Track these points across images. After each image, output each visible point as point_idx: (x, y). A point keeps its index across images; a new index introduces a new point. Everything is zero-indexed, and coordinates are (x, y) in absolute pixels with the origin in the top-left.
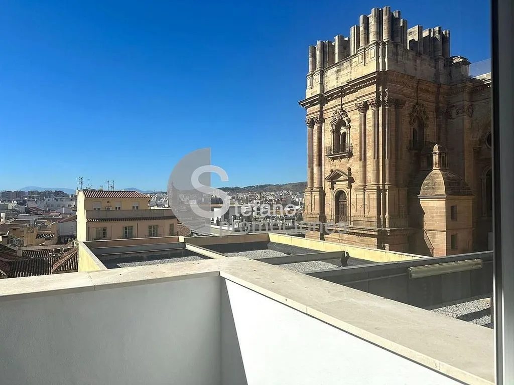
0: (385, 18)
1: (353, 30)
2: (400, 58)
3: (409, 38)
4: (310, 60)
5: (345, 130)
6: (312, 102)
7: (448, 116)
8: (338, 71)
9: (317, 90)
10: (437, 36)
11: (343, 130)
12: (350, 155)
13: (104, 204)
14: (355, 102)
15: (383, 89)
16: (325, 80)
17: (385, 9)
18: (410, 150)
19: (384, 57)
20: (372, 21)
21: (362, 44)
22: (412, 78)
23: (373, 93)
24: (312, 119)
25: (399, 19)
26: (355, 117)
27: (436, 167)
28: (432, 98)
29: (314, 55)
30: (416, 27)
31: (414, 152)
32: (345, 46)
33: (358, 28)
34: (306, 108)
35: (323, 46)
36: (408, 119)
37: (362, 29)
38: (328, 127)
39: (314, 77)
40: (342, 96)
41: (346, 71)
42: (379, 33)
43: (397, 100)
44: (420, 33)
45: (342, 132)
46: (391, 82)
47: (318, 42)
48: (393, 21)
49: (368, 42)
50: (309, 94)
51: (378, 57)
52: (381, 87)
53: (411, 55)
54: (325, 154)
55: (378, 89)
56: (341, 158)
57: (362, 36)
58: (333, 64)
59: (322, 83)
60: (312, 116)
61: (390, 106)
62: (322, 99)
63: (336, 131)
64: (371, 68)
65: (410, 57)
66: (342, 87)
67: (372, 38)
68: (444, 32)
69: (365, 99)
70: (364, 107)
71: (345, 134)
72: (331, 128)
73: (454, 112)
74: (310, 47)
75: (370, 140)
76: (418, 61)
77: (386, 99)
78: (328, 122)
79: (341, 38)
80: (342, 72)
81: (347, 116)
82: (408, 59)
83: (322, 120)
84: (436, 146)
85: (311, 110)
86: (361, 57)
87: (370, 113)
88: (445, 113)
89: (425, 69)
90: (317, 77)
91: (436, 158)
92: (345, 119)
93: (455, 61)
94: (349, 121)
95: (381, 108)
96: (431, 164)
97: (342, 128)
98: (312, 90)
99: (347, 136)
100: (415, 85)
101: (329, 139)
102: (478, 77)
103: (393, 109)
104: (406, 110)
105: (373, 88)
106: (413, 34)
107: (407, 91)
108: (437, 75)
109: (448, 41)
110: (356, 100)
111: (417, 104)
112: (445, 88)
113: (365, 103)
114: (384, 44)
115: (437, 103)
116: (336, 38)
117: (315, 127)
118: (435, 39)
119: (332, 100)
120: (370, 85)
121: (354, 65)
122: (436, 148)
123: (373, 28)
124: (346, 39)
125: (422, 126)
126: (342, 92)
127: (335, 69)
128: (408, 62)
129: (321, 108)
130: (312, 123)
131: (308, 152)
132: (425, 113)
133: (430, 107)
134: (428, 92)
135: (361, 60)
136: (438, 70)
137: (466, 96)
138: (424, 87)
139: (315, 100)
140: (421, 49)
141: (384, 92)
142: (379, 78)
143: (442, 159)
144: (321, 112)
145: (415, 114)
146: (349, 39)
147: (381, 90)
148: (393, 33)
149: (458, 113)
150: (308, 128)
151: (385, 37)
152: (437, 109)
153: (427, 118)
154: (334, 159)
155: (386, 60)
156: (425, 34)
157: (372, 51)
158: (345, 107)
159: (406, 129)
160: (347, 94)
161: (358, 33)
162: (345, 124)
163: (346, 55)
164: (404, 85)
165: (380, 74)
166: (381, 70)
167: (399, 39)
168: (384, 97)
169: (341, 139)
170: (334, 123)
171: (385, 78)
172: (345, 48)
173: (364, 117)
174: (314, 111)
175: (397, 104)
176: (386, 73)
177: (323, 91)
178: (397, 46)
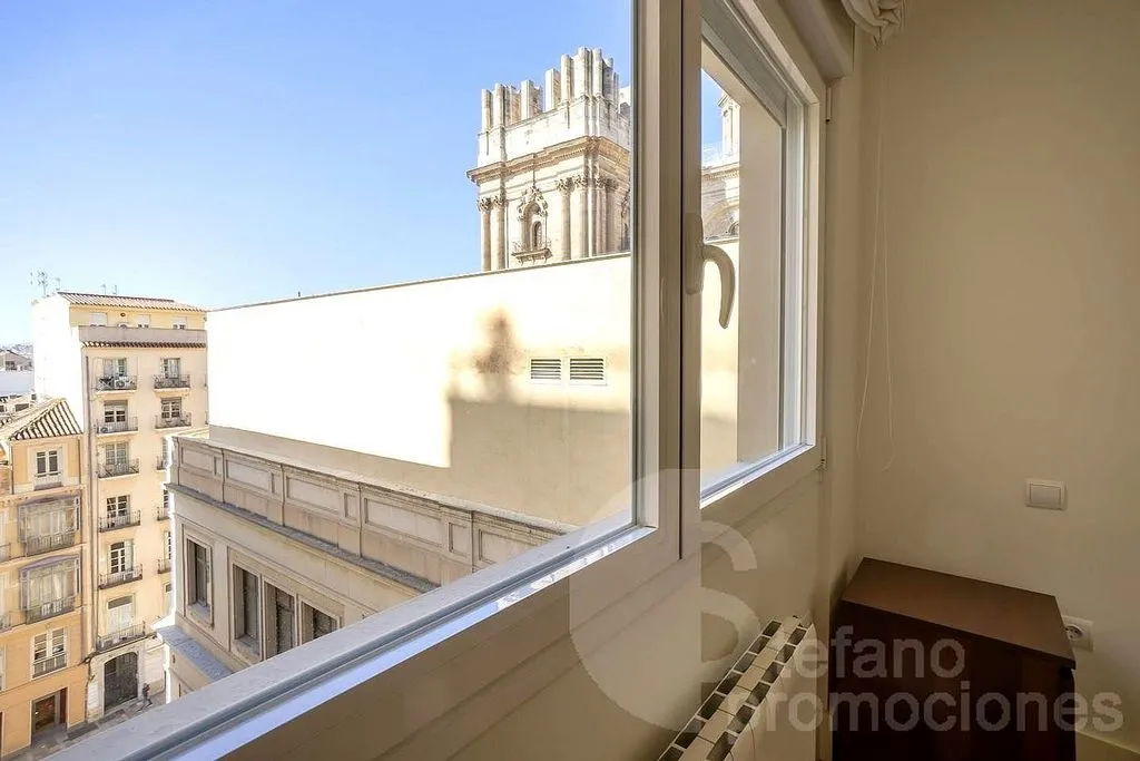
0: (596, 64)
1: (549, 75)
2: (612, 122)
3: (621, 101)
4: (485, 111)
5: (539, 219)
6: (488, 174)
8: (528, 132)
9: (495, 156)
11: (535, 218)
12: (548, 254)
13: (115, 319)
14: (554, 179)
15: (594, 162)
16: (508, 144)
17: (595, 52)
19: (594, 117)
20: (578, 65)
21: (564, 95)
23: (581, 167)
24: (488, 200)
25: (610, 69)
26: (554, 200)
29: (490, 104)
32: (536, 97)
33: (557, 73)
34: (479, 183)
35: (504, 92)
36: (620, 209)
37: (563, 74)
38: (513, 213)
39: (491, 138)
40: (535, 168)
42: (588, 84)
43: (609, 181)
45: (533, 221)
46: (603, 154)
47: (497, 86)
48: (605, 70)
49: (572, 94)
50: (483, 160)
51: (587, 117)
52: (590, 161)
53: (623, 122)
54: (510, 253)
55: (587, 162)
56: (535, 258)
57: (564, 86)
58: (519, 122)
59: (503, 147)
60: (488, 195)
61: (601, 187)
62: (505, 171)
63: (526, 219)
64: (578, 131)
65: (623, 125)
66: (535, 155)
67: (579, 89)
69: (569, 175)
70: (569, 185)
71: (538, 225)
72: (518, 214)
74: (483, 92)
75: (575, 232)
77: (597, 177)
78: (513, 205)
79: (531, 83)
80: (534, 134)
81: (542, 198)
82: (621, 128)
83: (504, 202)
85: (485, 186)
86: (562, 115)
87: (577, 195)
90: (495, 136)
92: (540, 203)
94: (546, 205)
95: (590, 189)
97: (534, 215)
98: (488, 156)
99: (543, 226)
101: (515, 232)
103: (604, 193)
104: (618, 198)
105: (580, 160)
106: (625, 96)
107: (620, 171)
110: (555, 176)
113: (570, 180)
114: (594, 98)
116: (524, 84)
117: (495, 212)
119: (519, 172)
120: (575, 155)
121: (551, 125)
123: (579, 75)
124: (538, 88)
126: (534, 162)
127: (523, 128)
128: (620, 130)
129: (503, 184)
130: (489, 204)
131: (482, 250)
135: (563, 120)
139: (492, 171)
141: (594, 168)
142: (592, 148)
144: (503, 190)
145: (628, 205)
146: (543, 88)
147: (590, 164)
148: (605, 88)
150: (483, 214)
151: (597, 90)
154: (522, 259)
155: (598, 123)
157: (578, 109)
158: (542, 186)
159: (618, 223)
160: (542, 166)
161: (557, 82)
162: (539, 209)
163: (537, 110)
164: (618, 161)
165: (590, 139)
166: (591, 135)
167: (611, 97)
168: (594, 173)
169: (533, 232)
170: (523, 208)
171: (596, 148)
172: (535, 101)
173: (567, 201)
174: (490, 188)
175: (609, 185)
176: (597, 140)
177: (506, 158)
178: (608, 105)
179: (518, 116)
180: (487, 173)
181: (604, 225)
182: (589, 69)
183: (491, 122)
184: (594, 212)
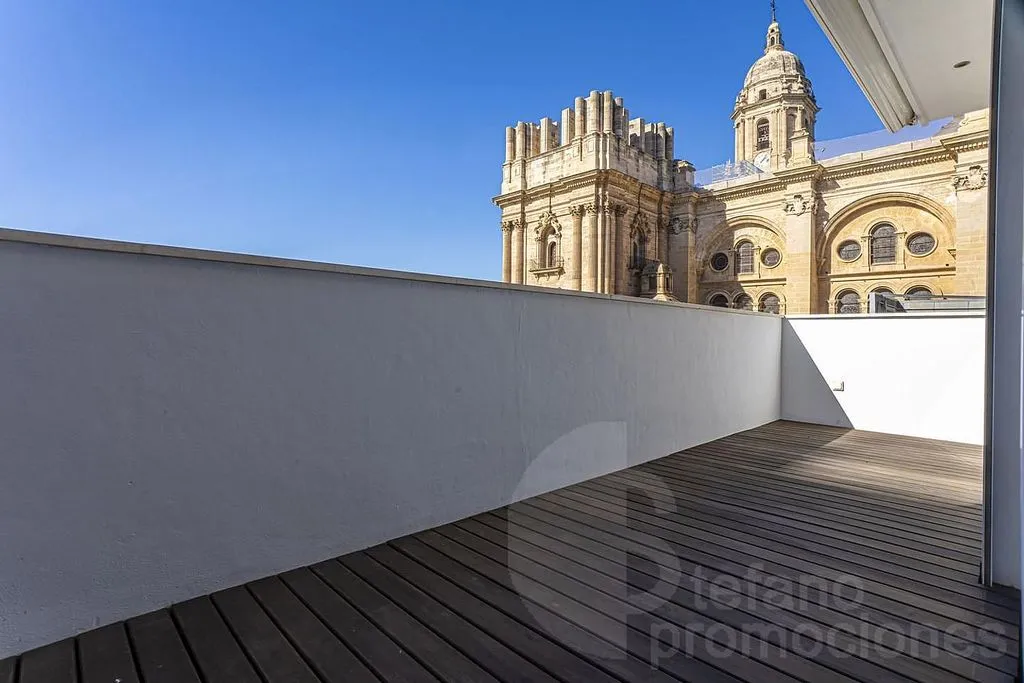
0: (607, 104)
1: (565, 114)
2: (622, 155)
3: (631, 132)
4: (508, 145)
5: (554, 240)
6: (511, 200)
7: (671, 230)
8: (546, 164)
9: (517, 185)
10: (661, 133)
11: (551, 239)
12: (561, 271)
14: (569, 205)
15: (604, 191)
16: (528, 174)
17: (606, 94)
18: (630, 268)
19: (605, 151)
20: (591, 106)
21: (578, 132)
22: (636, 180)
23: (591, 195)
24: (511, 222)
25: (620, 108)
26: (568, 224)
27: (660, 290)
28: (654, 206)
29: (513, 140)
30: (638, 120)
31: (635, 271)
32: (554, 132)
33: (572, 112)
34: (502, 207)
35: (526, 129)
36: (629, 231)
37: (578, 113)
38: (532, 235)
39: (513, 169)
40: (551, 196)
41: (555, 165)
42: (599, 123)
43: (618, 206)
44: (642, 128)
45: (549, 241)
46: (613, 183)
47: (519, 124)
48: (615, 109)
49: (585, 132)
50: (506, 189)
51: (598, 151)
52: (600, 189)
53: (633, 152)
54: (528, 269)
55: (597, 191)
56: (549, 274)
57: (578, 124)
58: (538, 154)
59: (524, 177)
60: (510, 218)
61: (611, 212)
62: (525, 197)
63: (543, 240)
64: (589, 164)
65: (632, 154)
66: (551, 185)
67: (591, 127)
68: (668, 130)
69: (581, 202)
70: (582, 211)
71: (554, 244)
72: (535, 235)
73: (677, 226)
74: (508, 129)
75: (586, 253)
76: (641, 162)
77: (606, 204)
78: (531, 227)
79: (550, 122)
80: (551, 166)
81: (557, 221)
82: (630, 157)
83: (524, 224)
84: (661, 265)
85: (507, 210)
86: (576, 149)
87: (587, 220)
88: (668, 227)
89: (647, 172)
90: (517, 167)
91: (660, 280)
92: (554, 225)
93: (680, 166)
94: (560, 228)
95: (600, 215)
96: (653, 286)
97: (550, 236)
98: (511, 185)
99: (557, 247)
100: (637, 190)
101: (533, 250)
102: (705, 188)
103: (613, 217)
104: (627, 220)
105: (591, 189)
106: (635, 127)
107: (629, 196)
108: (660, 179)
109: (672, 141)
110: (569, 202)
111: (639, 213)
112: (668, 197)
113: (582, 207)
114: (605, 135)
115: (660, 213)
116: (543, 121)
117: (515, 233)
118: (658, 136)
119: (537, 199)
120: (587, 185)
121: (566, 158)
122: (660, 269)
123: (592, 115)
124: (555, 124)
125: (643, 240)
126: (551, 190)
127: (542, 160)
128: (629, 160)
129: (523, 208)
130: (511, 226)
131: (504, 266)
132: (646, 224)
133: (652, 217)
134: (650, 199)
135: (576, 153)
136: (660, 174)
137: (690, 208)
138: (647, 193)
139: (515, 198)
140: (643, 146)
141: (604, 196)
142: (602, 178)
143: (667, 281)
144: (523, 213)
145: (636, 226)
146: (560, 124)
147: (600, 192)
148: (615, 124)
149: (681, 227)
150: (505, 234)
151: (607, 128)
152: (660, 222)
153: (649, 231)
154: (539, 275)
155: (608, 156)
156: (648, 128)
157: (591, 143)
158: (556, 210)
159: (627, 243)
160: (558, 194)
161: (572, 119)
162: (554, 231)
163: (555, 144)
164: (626, 188)
165: (600, 172)
166: (601, 168)
167: (621, 132)
168: (604, 201)
169: (548, 251)
170: (540, 230)
171: (606, 178)
172: (553, 135)
173: (580, 225)
174: (512, 211)
175: (618, 211)
176: (607, 172)
177: (526, 186)
178: (618, 140)
179: (538, 149)
180: (509, 200)
181: (613, 246)
182: (600, 109)
183: (515, 155)
184: (604, 236)
